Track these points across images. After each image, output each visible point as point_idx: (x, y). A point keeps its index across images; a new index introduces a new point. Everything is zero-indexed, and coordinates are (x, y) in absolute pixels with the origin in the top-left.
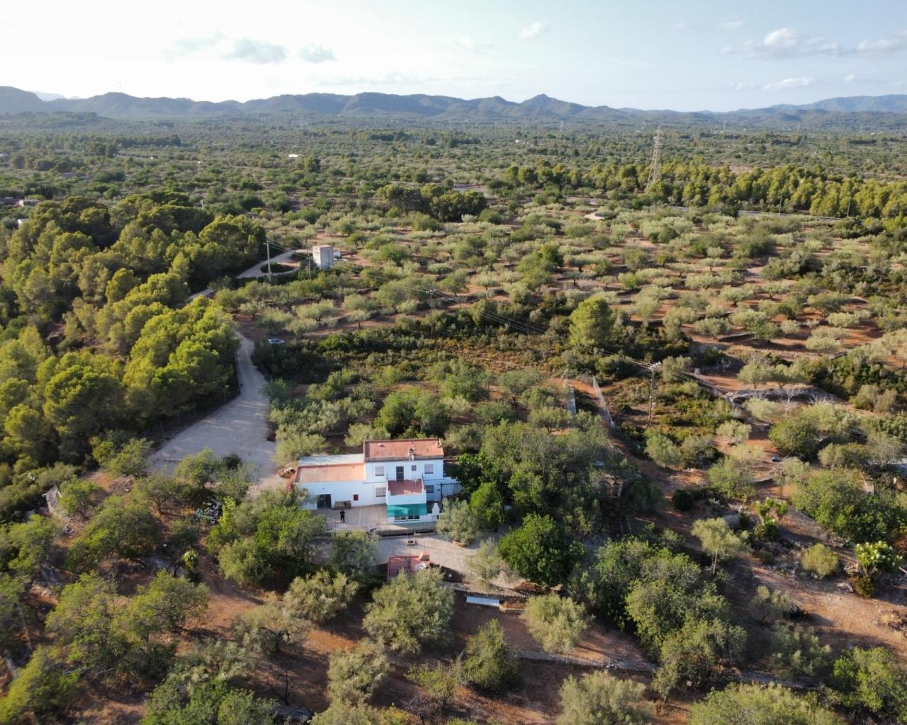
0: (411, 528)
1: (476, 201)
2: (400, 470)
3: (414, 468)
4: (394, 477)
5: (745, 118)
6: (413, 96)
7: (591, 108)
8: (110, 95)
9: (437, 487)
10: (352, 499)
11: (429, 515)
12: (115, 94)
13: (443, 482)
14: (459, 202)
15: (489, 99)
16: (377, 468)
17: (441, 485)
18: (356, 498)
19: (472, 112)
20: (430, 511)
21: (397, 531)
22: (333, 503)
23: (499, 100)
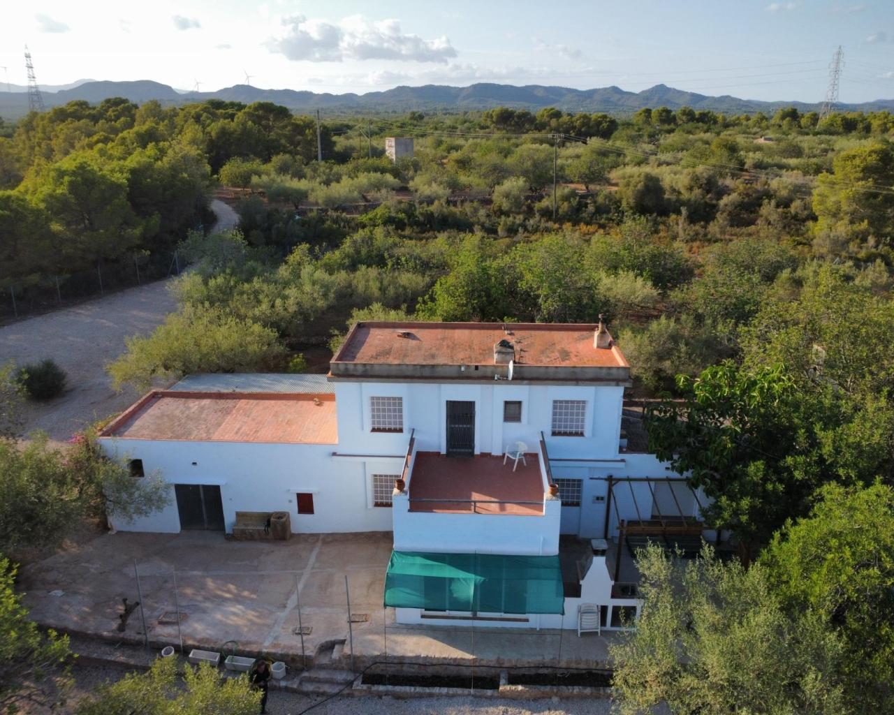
0: (490, 657)
1: (605, 125)
2: (460, 415)
3: (512, 411)
4: (435, 437)
5: (886, 107)
6: (527, 87)
7: (713, 97)
8: (238, 86)
9: (593, 488)
10: (292, 507)
11: (571, 604)
12: (243, 86)
13: (619, 471)
14: (583, 124)
15: (605, 89)
16: (375, 401)
17: (611, 480)
18: (305, 503)
19: (588, 101)
20: (573, 590)
21: (426, 663)
22: (229, 518)
23: (615, 90)
